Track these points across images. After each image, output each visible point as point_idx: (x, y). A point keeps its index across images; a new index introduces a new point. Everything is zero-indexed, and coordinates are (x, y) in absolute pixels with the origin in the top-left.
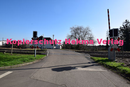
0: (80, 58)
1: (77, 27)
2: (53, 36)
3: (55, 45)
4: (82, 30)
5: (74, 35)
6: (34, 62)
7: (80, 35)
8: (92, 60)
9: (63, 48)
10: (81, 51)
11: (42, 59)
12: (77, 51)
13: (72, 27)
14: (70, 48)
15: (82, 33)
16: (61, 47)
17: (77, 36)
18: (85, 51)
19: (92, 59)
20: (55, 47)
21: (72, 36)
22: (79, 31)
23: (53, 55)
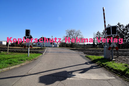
0: (76, 56)
1: (71, 30)
2: (52, 37)
3: (53, 44)
4: (74, 32)
5: (68, 36)
6: (23, 64)
7: (73, 36)
8: (88, 59)
9: (60, 46)
10: (75, 49)
11: (35, 60)
12: (71, 49)
13: (67, 30)
14: (65, 46)
15: (75, 35)
16: (58, 45)
17: (71, 37)
18: (78, 49)
19: (87, 57)
20: (53, 46)
21: (67, 37)
22: (72, 33)
23: (49, 53)
